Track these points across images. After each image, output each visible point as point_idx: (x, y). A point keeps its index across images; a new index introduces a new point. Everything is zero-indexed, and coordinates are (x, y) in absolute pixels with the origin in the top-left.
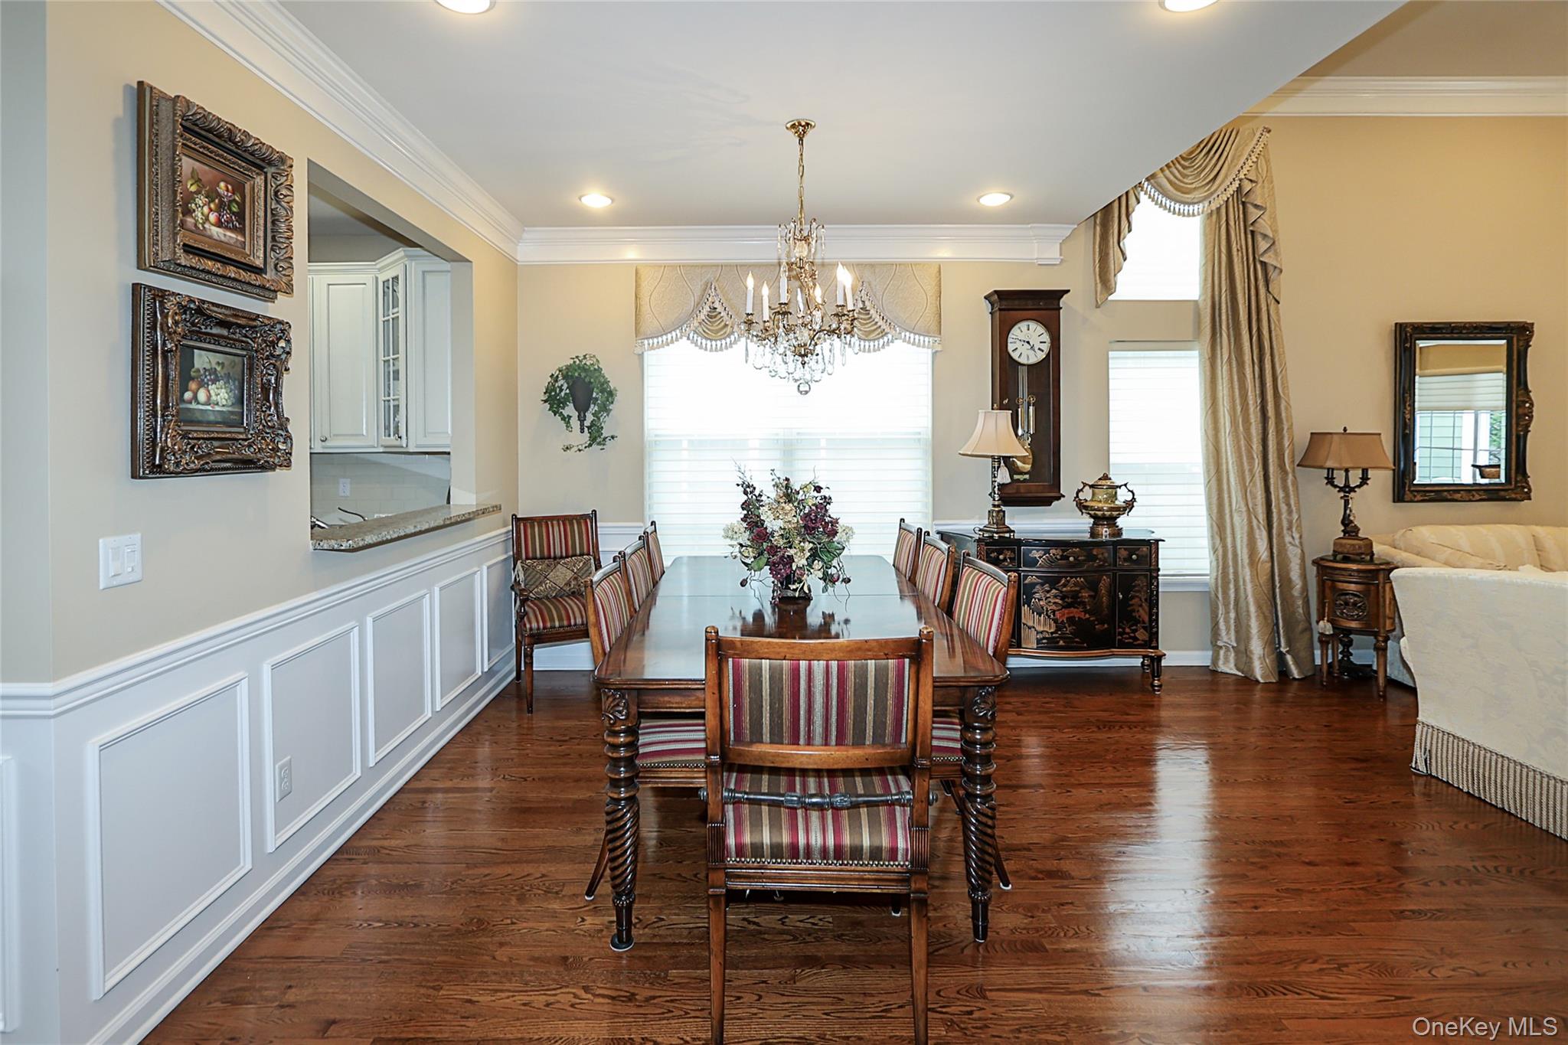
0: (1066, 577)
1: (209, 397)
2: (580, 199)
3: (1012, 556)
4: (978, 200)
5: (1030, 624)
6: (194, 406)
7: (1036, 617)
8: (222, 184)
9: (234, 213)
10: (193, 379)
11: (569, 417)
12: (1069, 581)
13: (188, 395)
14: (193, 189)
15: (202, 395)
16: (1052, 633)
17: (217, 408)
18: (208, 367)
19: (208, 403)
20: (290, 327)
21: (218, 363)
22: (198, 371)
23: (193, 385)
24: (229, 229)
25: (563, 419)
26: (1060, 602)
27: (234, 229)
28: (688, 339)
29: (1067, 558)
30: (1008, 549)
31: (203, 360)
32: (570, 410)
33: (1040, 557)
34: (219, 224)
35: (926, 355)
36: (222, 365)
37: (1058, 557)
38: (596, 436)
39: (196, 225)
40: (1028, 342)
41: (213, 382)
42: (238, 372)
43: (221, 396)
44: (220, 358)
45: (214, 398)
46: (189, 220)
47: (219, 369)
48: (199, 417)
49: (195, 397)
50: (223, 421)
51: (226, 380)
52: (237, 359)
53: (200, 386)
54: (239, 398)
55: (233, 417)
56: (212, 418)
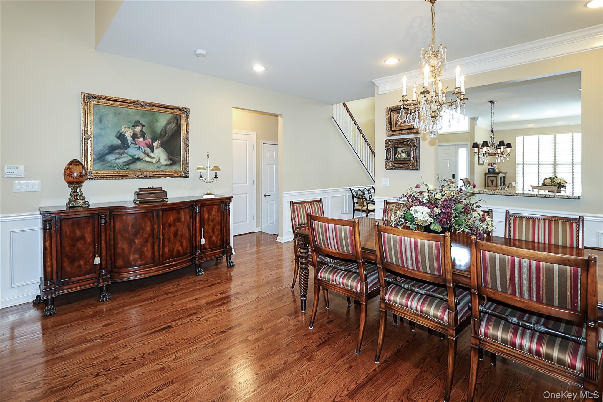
1: (401, 156)
6: (398, 158)
13: (396, 156)
15: (399, 156)
17: (403, 158)
18: (401, 150)
20: (420, 139)
22: (399, 151)
23: (397, 154)
31: (399, 149)
36: (404, 149)
39: (399, 125)
41: (402, 153)
42: (408, 150)
43: (404, 155)
44: (404, 148)
45: (402, 156)
46: (397, 125)
47: (403, 150)
48: (399, 160)
49: (398, 156)
50: (405, 160)
51: (405, 152)
52: (408, 148)
53: (399, 154)
54: (409, 155)
55: (407, 159)
56: (402, 160)
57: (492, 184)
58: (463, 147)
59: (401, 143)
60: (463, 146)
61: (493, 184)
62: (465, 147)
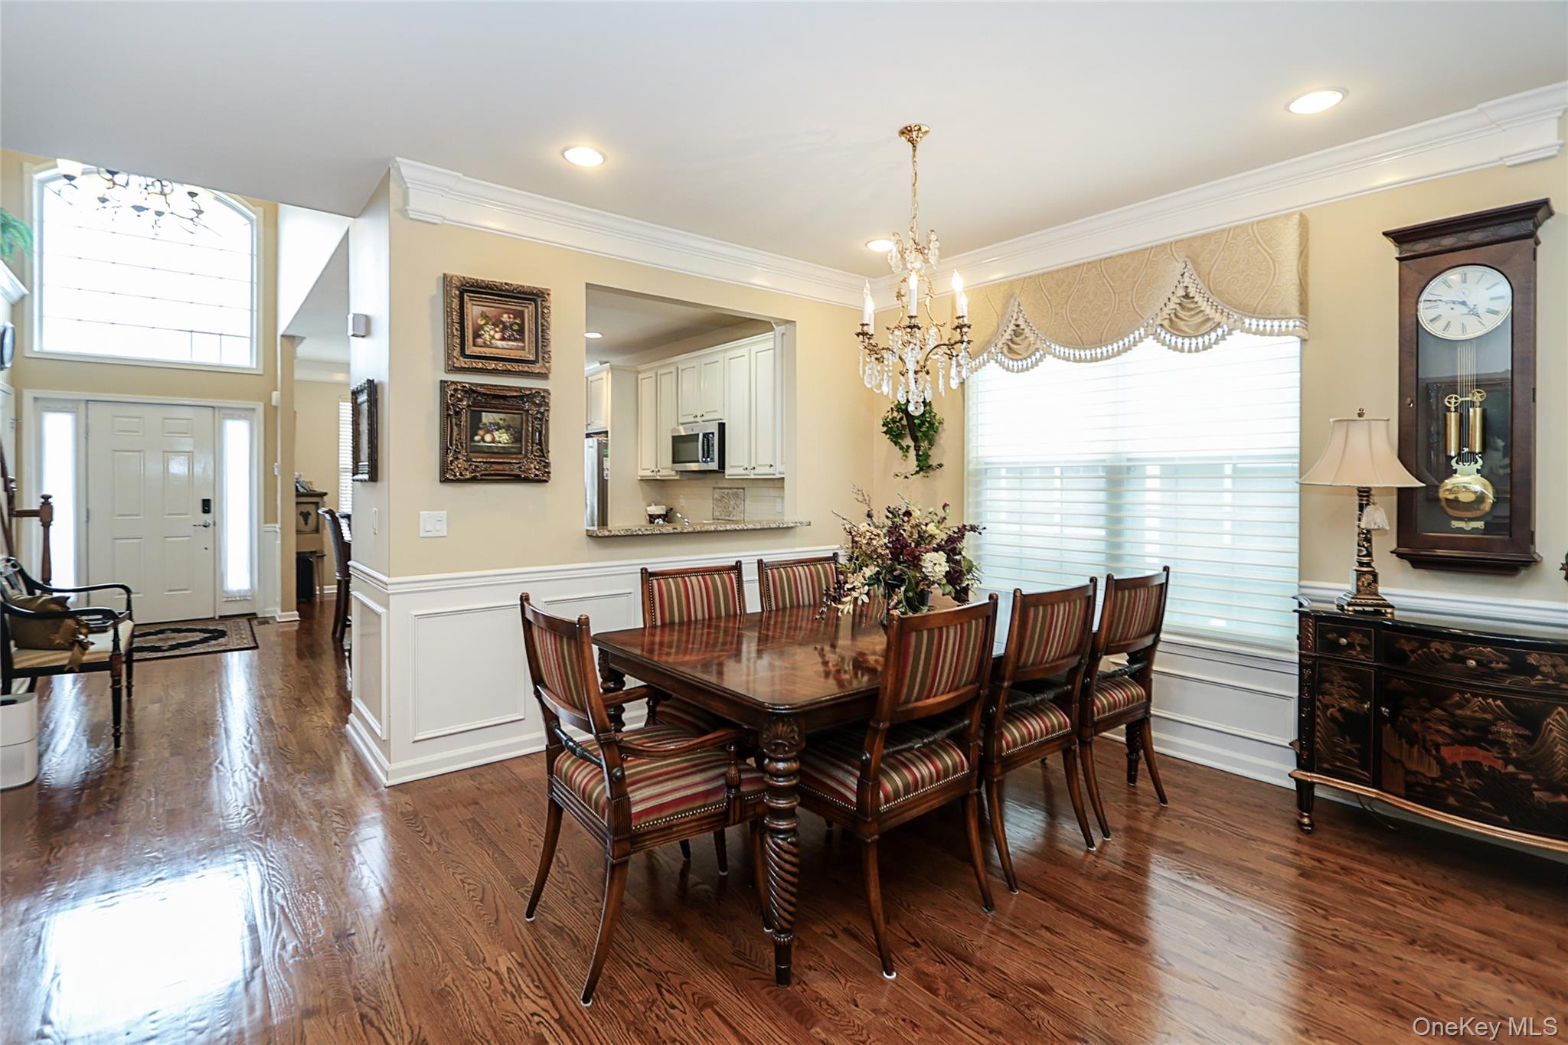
0: (1462, 693)
1: (494, 438)
2: (866, 245)
3: (1366, 642)
4: (1287, 108)
5: (1396, 755)
6: (482, 444)
7: (1405, 746)
8: (505, 316)
9: (515, 331)
10: (481, 429)
11: (908, 447)
12: (1468, 701)
13: (477, 438)
14: (482, 323)
15: (488, 438)
16: (1433, 780)
17: (500, 445)
18: (493, 421)
19: (493, 442)
20: (549, 394)
21: (501, 419)
22: (485, 424)
23: (481, 432)
24: (512, 340)
25: (902, 448)
26: (1449, 731)
27: (516, 340)
28: (997, 362)
29: (1463, 660)
30: (1357, 632)
31: (487, 418)
32: (908, 441)
33: (1412, 651)
34: (503, 339)
35: (1292, 345)
36: (504, 420)
37: (1446, 656)
38: (924, 466)
39: (485, 343)
40: (1464, 303)
41: (497, 430)
42: (517, 423)
43: (503, 438)
44: (502, 416)
45: (497, 439)
46: (480, 341)
47: (501, 422)
48: (486, 450)
49: (483, 440)
50: (505, 452)
51: (507, 428)
52: (516, 416)
53: (488, 431)
54: (517, 438)
55: (513, 450)
56: (496, 450)
57: (306, 524)
58: (239, 418)
59: (496, 399)
60: (238, 413)
61: (310, 521)
62: (245, 418)
